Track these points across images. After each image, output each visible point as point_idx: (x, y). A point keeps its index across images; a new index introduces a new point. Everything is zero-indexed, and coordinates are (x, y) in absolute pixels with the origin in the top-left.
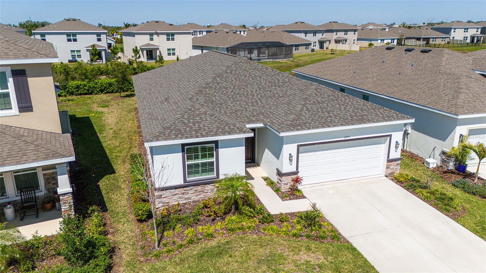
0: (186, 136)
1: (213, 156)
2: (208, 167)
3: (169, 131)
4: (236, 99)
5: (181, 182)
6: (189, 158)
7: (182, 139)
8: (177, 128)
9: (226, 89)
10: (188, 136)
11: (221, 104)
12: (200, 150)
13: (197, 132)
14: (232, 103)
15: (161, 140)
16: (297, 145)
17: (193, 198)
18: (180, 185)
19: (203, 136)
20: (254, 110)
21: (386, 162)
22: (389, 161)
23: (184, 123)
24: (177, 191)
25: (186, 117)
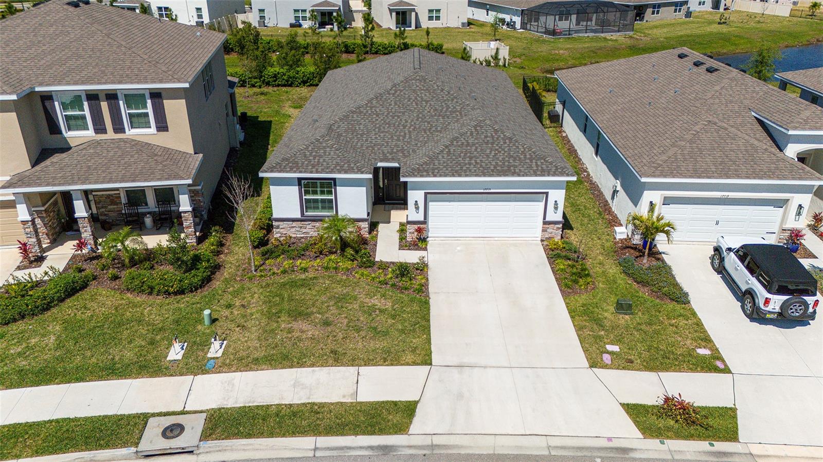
0: (301, 170)
1: (332, 194)
2: (329, 205)
3: (287, 163)
4: (383, 130)
5: (298, 216)
6: (307, 192)
7: (295, 173)
8: (296, 160)
9: (377, 116)
10: (303, 170)
11: (362, 135)
12: (319, 185)
13: (313, 166)
14: (376, 134)
15: (275, 172)
16: (425, 193)
17: (311, 233)
18: (297, 219)
19: (317, 172)
20: (396, 146)
21: (542, 223)
22: (545, 223)
23: (305, 155)
24: (294, 224)
25: (310, 149)
